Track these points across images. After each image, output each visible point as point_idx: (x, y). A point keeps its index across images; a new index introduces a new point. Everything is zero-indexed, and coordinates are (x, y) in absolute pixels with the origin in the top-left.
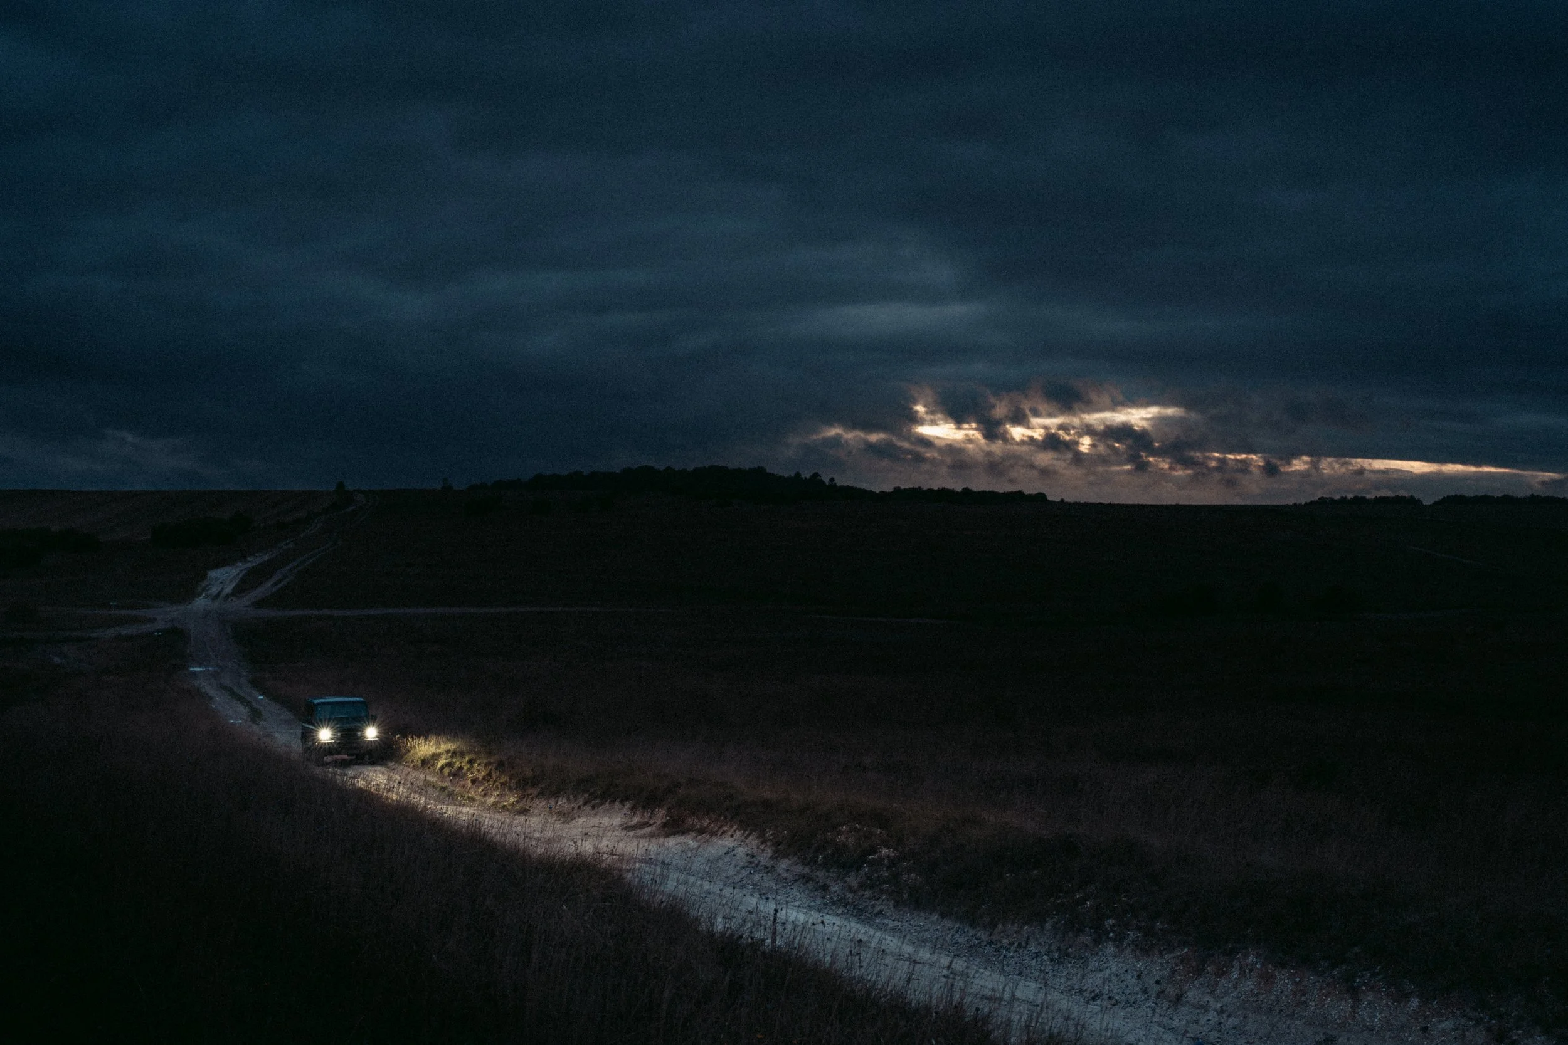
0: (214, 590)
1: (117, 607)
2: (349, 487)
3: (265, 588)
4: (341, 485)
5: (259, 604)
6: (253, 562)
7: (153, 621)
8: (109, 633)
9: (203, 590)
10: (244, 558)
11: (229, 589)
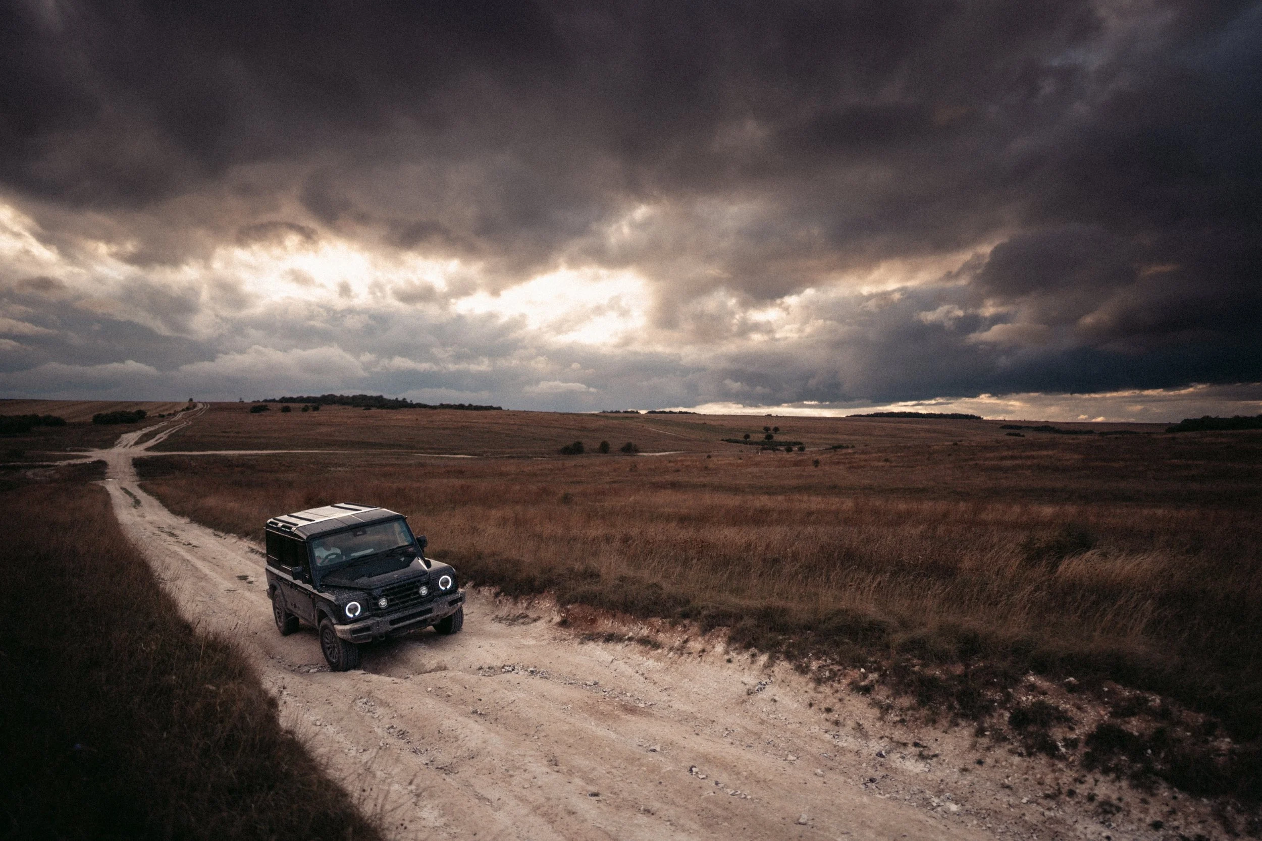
0: (124, 443)
1: (70, 451)
2: (195, 400)
3: (152, 443)
4: (191, 400)
5: (148, 449)
6: (145, 431)
7: (90, 457)
8: (64, 463)
9: (119, 443)
10: (141, 429)
11: (132, 443)
